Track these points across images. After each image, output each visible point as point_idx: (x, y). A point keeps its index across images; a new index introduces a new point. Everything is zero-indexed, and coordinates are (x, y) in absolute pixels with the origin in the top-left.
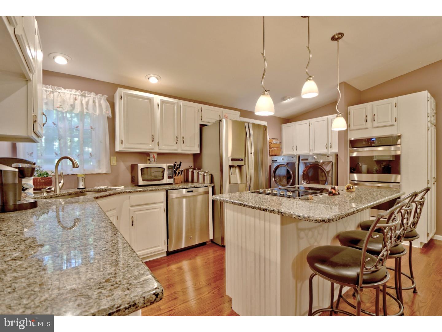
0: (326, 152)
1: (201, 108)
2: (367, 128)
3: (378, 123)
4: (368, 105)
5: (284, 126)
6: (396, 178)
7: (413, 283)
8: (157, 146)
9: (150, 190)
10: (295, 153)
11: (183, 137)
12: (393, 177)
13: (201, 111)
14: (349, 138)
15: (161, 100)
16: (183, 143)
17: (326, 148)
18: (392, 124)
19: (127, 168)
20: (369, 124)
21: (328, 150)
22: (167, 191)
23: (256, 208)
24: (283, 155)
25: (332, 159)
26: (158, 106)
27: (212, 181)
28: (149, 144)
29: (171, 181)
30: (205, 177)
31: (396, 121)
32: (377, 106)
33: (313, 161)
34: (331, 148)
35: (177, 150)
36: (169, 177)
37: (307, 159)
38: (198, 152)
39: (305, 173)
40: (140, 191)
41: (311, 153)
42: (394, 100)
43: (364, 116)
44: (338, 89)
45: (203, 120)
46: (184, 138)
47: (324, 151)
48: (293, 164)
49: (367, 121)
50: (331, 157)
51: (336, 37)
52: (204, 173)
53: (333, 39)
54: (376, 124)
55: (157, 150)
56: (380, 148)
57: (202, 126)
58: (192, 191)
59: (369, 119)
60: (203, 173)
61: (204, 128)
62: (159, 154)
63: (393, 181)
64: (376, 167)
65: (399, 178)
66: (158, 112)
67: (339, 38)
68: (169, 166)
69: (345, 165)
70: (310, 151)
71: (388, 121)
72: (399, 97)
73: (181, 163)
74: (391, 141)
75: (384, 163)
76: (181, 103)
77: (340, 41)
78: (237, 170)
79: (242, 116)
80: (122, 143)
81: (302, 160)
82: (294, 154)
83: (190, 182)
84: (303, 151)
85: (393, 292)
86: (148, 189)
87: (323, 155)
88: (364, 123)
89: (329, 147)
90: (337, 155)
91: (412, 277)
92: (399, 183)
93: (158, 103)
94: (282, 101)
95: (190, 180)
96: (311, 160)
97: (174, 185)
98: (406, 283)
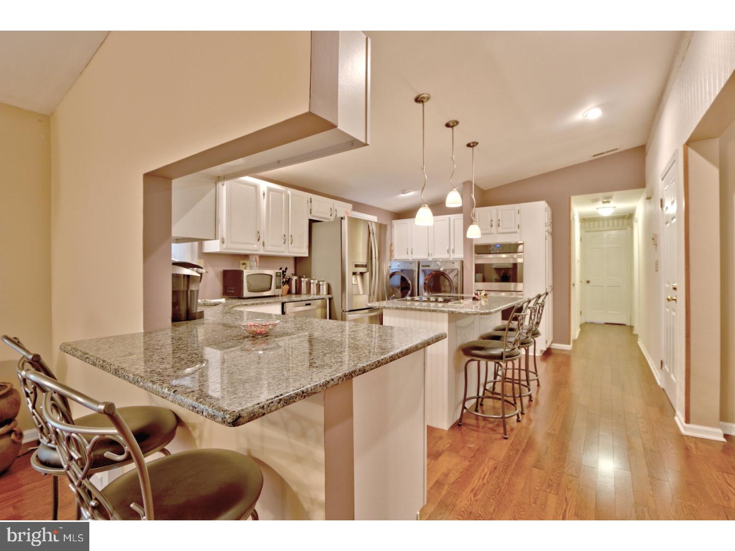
0: (448, 257)
1: (311, 199)
2: (492, 234)
3: (503, 228)
4: (493, 209)
5: (396, 223)
6: (515, 287)
7: (537, 376)
8: (262, 246)
9: (267, 303)
10: (410, 257)
11: (291, 236)
12: (512, 285)
13: (311, 202)
14: (474, 244)
15: (267, 187)
16: (291, 243)
17: (448, 253)
18: (515, 231)
19: (217, 275)
20: (494, 229)
21: (450, 256)
22: (283, 304)
23: (425, 310)
24: (394, 260)
25: (457, 266)
26: (264, 194)
27: (329, 292)
28: (253, 244)
29: (279, 292)
30: (321, 287)
31: (518, 228)
32: (502, 210)
33: (436, 268)
34: (453, 253)
35: (283, 252)
36: (278, 287)
37: (429, 266)
38: (307, 255)
39: (427, 282)
40: (257, 304)
41: (430, 259)
42: (517, 206)
43: (490, 220)
44: (473, 197)
45: (313, 214)
46: (293, 236)
47: (445, 256)
48: (412, 271)
49: (492, 226)
50: (456, 264)
51: (472, 145)
52: (319, 282)
53: (469, 145)
54: (500, 230)
55: (262, 252)
56: (504, 256)
57: (311, 222)
58: (310, 304)
59: (494, 224)
60: (316, 281)
61: (314, 224)
62: (262, 257)
63: (512, 290)
64: (495, 276)
65: (520, 286)
66: (264, 203)
67: (474, 146)
68: (277, 273)
69: (470, 273)
70: (429, 256)
71: (512, 228)
72: (522, 204)
73: (286, 269)
74: (512, 248)
75: (503, 271)
76: (290, 191)
77: (475, 148)
78: (359, 278)
79: (354, 209)
80: (223, 242)
81: (423, 266)
82: (408, 259)
83: (294, 294)
84: (420, 255)
85: (525, 383)
86: (265, 301)
87: (446, 261)
88: (489, 228)
89: (451, 251)
90: (462, 262)
91: (536, 373)
92: (521, 291)
93: (264, 191)
94: (399, 194)
95: (294, 290)
96: (433, 267)
97: (280, 298)
98: (532, 376)
